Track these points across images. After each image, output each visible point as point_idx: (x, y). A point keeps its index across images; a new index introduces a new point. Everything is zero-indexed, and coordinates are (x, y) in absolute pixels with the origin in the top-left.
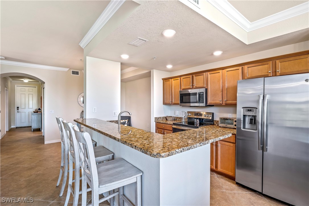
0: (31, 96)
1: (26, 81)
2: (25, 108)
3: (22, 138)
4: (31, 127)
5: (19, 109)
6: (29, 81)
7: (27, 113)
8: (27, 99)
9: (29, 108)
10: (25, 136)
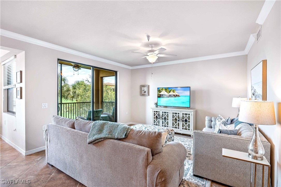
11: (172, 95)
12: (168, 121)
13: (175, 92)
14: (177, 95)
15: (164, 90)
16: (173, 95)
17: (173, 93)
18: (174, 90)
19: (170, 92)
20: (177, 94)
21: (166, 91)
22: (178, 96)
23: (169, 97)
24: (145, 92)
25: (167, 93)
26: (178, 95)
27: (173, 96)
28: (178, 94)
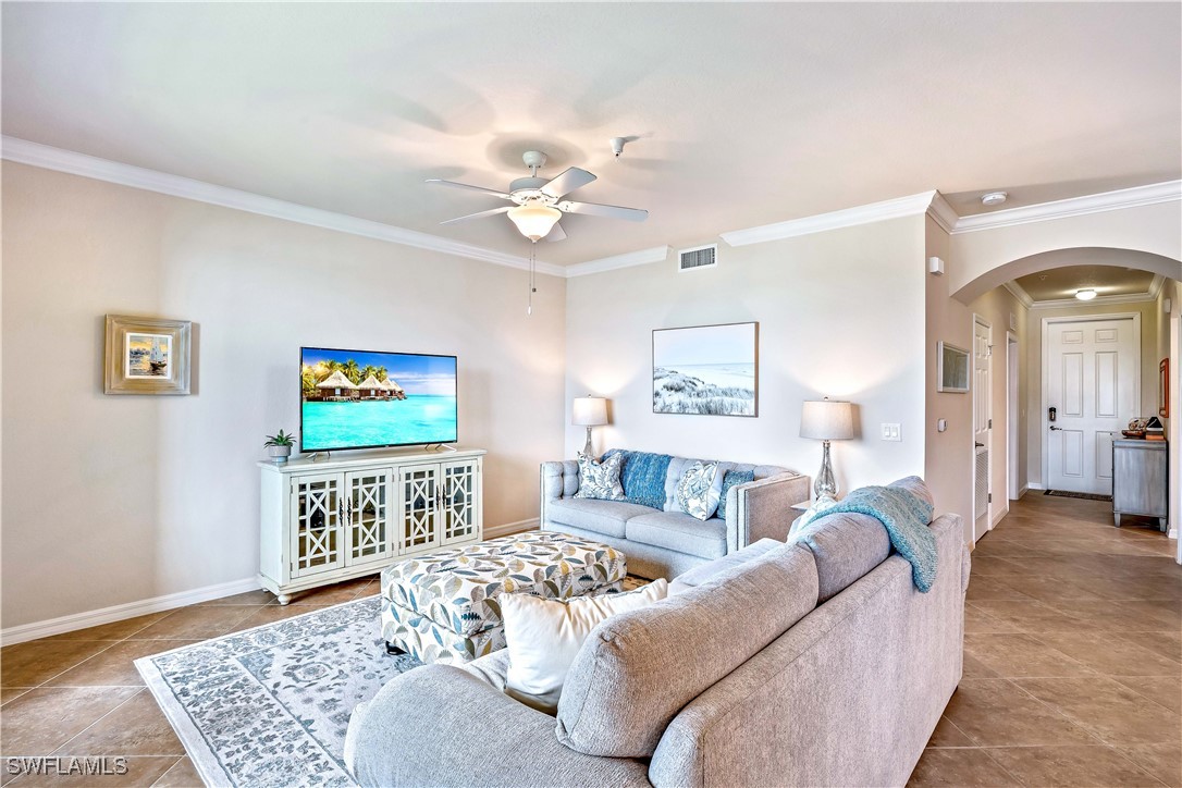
0: (1107, 361)
1: (1087, 294)
2: (1080, 415)
3: (1071, 550)
4: (1109, 499)
5: (1059, 414)
6: (1100, 295)
7: (1090, 438)
8: (1090, 376)
9: (1097, 415)
10: (1083, 542)
11: (373, 393)
12: (386, 520)
13: (388, 379)
14: (392, 393)
15: (339, 372)
16: (377, 391)
17: (377, 381)
18: (380, 372)
19: (364, 379)
20: (393, 386)
21: (347, 376)
22: (400, 395)
23: (359, 399)
24: (156, 368)
25: (353, 381)
26: (400, 392)
27: (376, 395)
28: (398, 389)
